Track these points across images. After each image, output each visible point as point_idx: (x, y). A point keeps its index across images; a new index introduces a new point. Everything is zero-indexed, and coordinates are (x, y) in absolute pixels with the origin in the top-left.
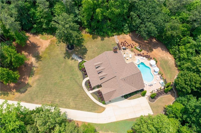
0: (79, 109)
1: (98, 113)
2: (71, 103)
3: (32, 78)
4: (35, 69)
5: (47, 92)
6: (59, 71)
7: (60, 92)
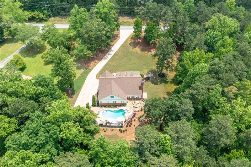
0: (105, 65)
1: (97, 75)
2: (112, 63)
3: (139, 50)
4: (146, 52)
5: (126, 54)
6: (140, 64)
7: (122, 60)
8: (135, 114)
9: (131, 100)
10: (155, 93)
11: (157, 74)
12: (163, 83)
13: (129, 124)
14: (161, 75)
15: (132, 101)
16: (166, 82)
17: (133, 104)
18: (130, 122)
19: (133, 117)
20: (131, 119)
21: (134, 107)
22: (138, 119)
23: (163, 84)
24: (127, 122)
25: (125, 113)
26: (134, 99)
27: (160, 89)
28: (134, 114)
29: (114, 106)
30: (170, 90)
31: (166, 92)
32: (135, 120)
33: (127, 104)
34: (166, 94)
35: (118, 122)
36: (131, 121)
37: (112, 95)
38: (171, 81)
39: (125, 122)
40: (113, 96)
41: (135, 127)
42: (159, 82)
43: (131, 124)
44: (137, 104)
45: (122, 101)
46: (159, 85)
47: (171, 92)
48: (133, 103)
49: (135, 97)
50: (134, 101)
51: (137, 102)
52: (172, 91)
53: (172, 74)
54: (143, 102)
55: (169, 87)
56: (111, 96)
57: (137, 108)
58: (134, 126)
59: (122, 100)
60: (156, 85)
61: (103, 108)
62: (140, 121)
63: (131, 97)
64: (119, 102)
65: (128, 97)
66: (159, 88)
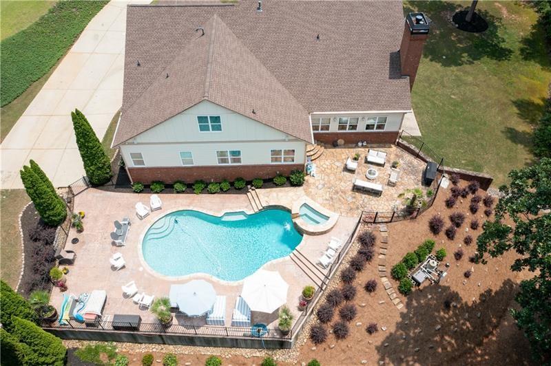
8: (367, 241)
9: (335, 145)
10: (456, 105)
11: (449, 17)
12: (485, 59)
13: (336, 318)
14: (468, 18)
15: (339, 150)
16: (500, 54)
17: (346, 169)
18: (337, 304)
19: (356, 266)
20: (347, 278)
21: (357, 189)
22: (396, 275)
23: (486, 65)
24: (319, 301)
25: (301, 232)
26: (353, 140)
27: (478, 85)
28: (362, 240)
29: (225, 186)
30: (532, 90)
31: (514, 103)
32: (370, 287)
33: (313, 168)
34: (515, 110)
35: (253, 314)
36: (348, 295)
37: (208, 111)
38: (522, 50)
39: (303, 306)
40: (216, 119)
41: (378, 339)
42: (464, 50)
43: (348, 315)
44: (374, 168)
45: (275, 153)
46: (467, 67)
47: (538, 101)
48: (352, 165)
49: (361, 128)
50: (353, 152)
51: (376, 155)
52: (543, 99)
53: (519, 19)
54: (408, 157)
55: (524, 79)
56: (202, 119)
57: (377, 193)
58: (371, 329)
59: (277, 146)
60: (454, 68)
61: (155, 199)
62: (404, 291)
63: (334, 128)
64: (256, 156)
65: (315, 128)
66: (470, 79)
